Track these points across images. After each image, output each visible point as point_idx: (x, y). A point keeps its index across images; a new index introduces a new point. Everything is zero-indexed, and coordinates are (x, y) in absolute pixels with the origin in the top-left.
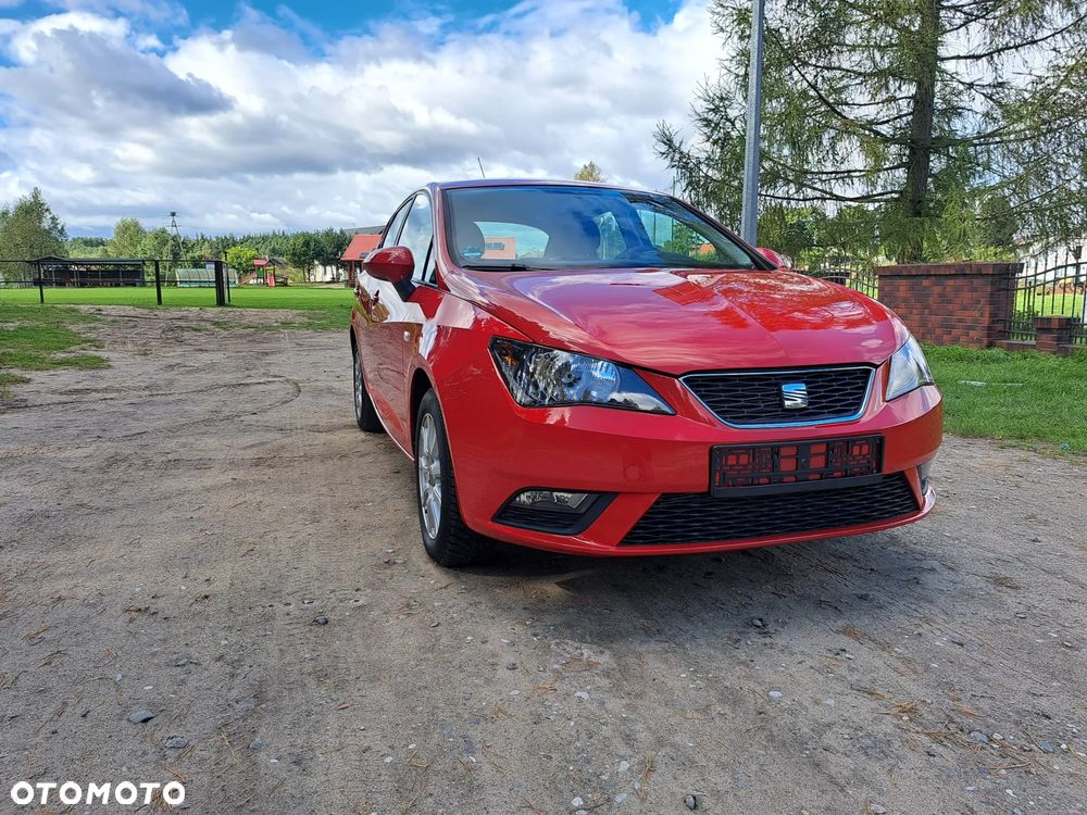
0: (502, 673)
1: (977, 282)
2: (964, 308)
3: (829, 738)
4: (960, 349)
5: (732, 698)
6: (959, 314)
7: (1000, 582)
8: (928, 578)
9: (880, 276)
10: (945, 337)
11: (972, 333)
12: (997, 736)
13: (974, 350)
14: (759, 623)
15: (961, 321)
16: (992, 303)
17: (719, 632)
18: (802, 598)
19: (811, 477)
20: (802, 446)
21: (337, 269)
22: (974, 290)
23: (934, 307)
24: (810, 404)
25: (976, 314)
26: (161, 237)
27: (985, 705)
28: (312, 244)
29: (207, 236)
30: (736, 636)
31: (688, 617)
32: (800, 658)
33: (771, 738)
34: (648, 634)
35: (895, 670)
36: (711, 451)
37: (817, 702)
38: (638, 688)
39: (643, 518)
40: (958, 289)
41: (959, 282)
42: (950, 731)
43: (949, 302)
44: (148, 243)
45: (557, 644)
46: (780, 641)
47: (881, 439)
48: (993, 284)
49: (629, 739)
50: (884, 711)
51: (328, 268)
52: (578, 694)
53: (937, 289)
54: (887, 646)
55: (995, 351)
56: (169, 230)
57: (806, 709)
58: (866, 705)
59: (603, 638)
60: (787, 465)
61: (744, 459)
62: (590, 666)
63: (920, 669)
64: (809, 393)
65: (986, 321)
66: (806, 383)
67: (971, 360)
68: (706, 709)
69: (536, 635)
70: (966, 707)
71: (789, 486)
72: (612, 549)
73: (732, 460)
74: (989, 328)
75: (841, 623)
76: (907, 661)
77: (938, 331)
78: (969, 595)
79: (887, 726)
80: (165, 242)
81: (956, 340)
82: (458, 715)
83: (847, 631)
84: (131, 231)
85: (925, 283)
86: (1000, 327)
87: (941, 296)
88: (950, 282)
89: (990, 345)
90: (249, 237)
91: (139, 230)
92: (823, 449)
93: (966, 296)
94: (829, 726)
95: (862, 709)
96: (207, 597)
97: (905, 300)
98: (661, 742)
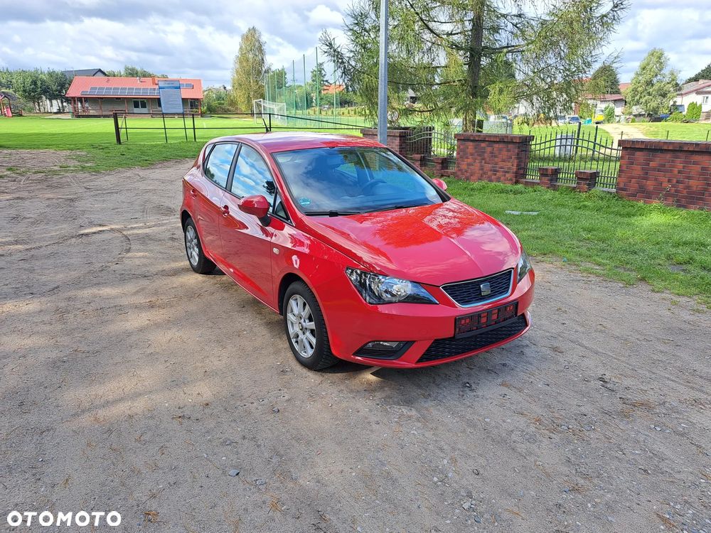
0: (375, 426)
1: (510, 146)
2: (503, 161)
3: (514, 437)
4: (501, 185)
5: (471, 424)
6: (501, 164)
7: (555, 349)
8: (526, 351)
9: (458, 140)
10: (493, 177)
11: (507, 175)
12: (570, 426)
13: (509, 186)
14: (468, 385)
15: (501, 168)
16: (518, 158)
17: (454, 391)
18: (481, 369)
19: (492, 324)
20: (489, 311)
21: (62, 103)
22: (509, 151)
23: (488, 159)
25: (510, 164)
27: (563, 413)
28: (39, 83)
30: (461, 393)
31: (438, 385)
32: (491, 401)
33: (493, 440)
34: (427, 397)
35: (527, 401)
36: (456, 319)
37: (504, 421)
38: (434, 425)
39: (427, 350)
40: (500, 150)
41: (501, 146)
42: (555, 428)
43: (495, 157)
45: (390, 408)
46: (480, 393)
47: (517, 303)
48: (519, 148)
49: (441, 449)
50: (529, 422)
51: (54, 102)
52: (412, 432)
53: (489, 149)
54: (520, 390)
55: (520, 187)
57: (501, 425)
58: (522, 420)
59: (409, 402)
60: (484, 320)
61: (468, 321)
62: (410, 417)
63: (537, 400)
65: (515, 168)
67: (507, 192)
68: (464, 431)
69: (378, 405)
70: (557, 415)
71: (484, 329)
72: (414, 365)
73: (463, 322)
74: (516, 173)
75: (500, 380)
76: (531, 396)
77: (490, 173)
78: (544, 359)
79: (532, 429)
81: (498, 180)
82: (369, 449)
83: (503, 384)
85: (483, 145)
86: (522, 172)
87: (491, 153)
88: (497, 145)
89: (517, 182)
92: (496, 311)
93: (505, 154)
94: (512, 431)
95: (521, 422)
96: (207, 404)
97: (472, 154)
98: (454, 449)
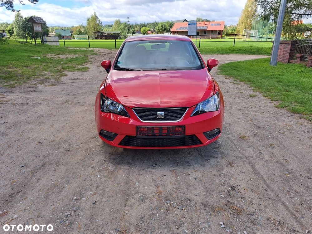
14: (155, 165)
19: (163, 135)
20: (161, 127)
21: (170, 33)
24: (165, 117)
26: (125, 25)
28: (163, 26)
29: (138, 23)
30: (146, 168)
32: (153, 176)
36: (136, 127)
39: (123, 140)
42: (162, 200)
44: (122, 26)
45: (107, 163)
46: (154, 171)
47: (185, 127)
49: (97, 187)
52: (98, 176)
54: (176, 176)
56: (127, 22)
60: (156, 132)
61: (145, 129)
63: (177, 184)
64: (164, 114)
66: (164, 112)
69: (105, 160)
71: (157, 136)
72: (117, 146)
73: (142, 129)
80: (126, 26)
83: (172, 171)
84: (118, 23)
90: (149, 23)
91: (120, 23)
92: (167, 128)
96: (53, 141)
98: (103, 189)
